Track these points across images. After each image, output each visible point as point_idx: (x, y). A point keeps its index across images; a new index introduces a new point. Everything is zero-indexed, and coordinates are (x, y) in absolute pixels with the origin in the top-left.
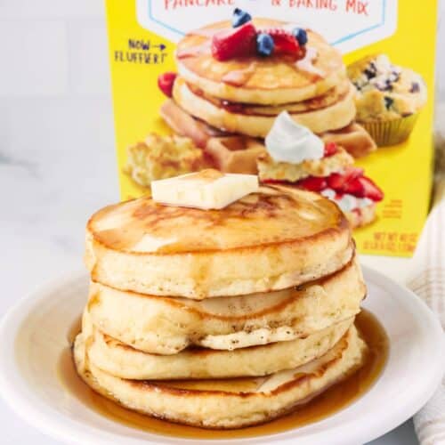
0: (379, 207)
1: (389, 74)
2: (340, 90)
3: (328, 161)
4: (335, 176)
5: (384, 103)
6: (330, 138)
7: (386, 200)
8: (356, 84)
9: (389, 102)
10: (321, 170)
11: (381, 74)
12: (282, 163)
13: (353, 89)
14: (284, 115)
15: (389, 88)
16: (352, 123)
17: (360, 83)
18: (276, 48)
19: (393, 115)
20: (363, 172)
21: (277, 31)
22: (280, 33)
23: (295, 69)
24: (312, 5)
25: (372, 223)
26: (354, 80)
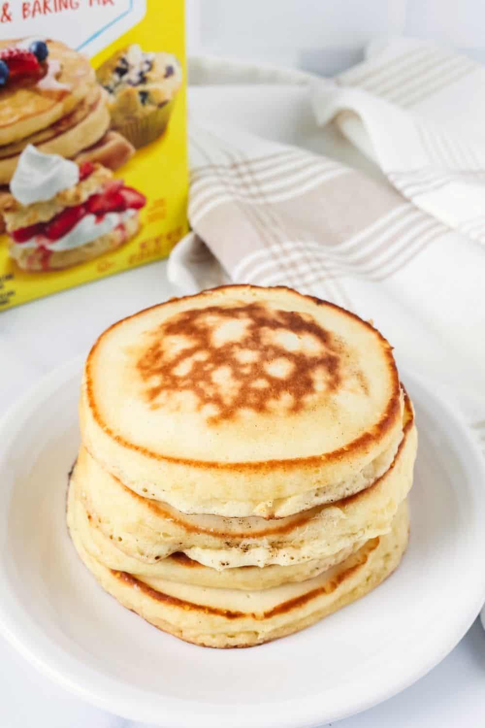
0: (144, 213)
1: (141, 64)
2: (90, 101)
3: (85, 184)
4: (93, 198)
5: (138, 98)
6: (84, 158)
7: (150, 204)
8: (107, 88)
9: (144, 95)
10: (77, 197)
11: (133, 67)
12: (32, 206)
13: (105, 94)
14: (30, 149)
15: (143, 79)
16: (107, 132)
17: (111, 84)
18: (12, 73)
19: (150, 108)
20: (123, 182)
21: (11, 53)
22: (15, 53)
23: (37, 92)
24: (50, 10)
25: (137, 234)
26: (105, 84)
